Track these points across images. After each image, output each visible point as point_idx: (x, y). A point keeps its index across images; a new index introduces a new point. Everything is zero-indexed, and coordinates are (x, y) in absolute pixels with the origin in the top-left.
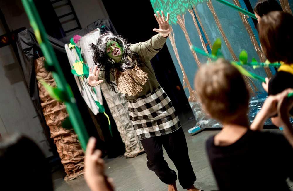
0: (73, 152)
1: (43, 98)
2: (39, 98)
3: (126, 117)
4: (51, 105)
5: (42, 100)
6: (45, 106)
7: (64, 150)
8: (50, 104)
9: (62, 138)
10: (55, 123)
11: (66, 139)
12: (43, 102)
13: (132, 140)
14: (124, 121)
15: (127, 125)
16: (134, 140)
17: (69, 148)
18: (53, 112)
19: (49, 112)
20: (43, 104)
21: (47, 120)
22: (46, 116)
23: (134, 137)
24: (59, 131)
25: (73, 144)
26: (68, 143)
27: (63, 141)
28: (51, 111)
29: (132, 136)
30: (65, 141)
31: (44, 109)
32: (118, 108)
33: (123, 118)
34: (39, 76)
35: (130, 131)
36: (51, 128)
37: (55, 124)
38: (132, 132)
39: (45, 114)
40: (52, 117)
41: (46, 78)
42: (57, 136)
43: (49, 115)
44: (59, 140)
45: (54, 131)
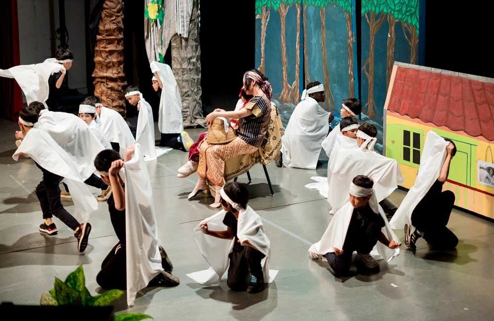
0: (113, 100)
1: (102, 30)
2: (98, 28)
3: (188, 84)
4: (108, 42)
5: (100, 32)
6: (101, 40)
7: (103, 95)
8: (107, 40)
9: (107, 81)
10: (105, 62)
11: (111, 84)
12: (100, 34)
13: (185, 110)
14: (184, 87)
15: (186, 93)
16: (187, 112)
17: (110, 95)
18: (107, 50)
19: (103, 47)
20: (99, 37)
21: (96, 56)
22: (97, 51)
23: (188, 108)
24: (106, 73)
25: (116, 93)
26: (112, 89)
27: (107, 84)
28: (105, 48)
29: (186, 106)
30: (109, 86)
31: (98, 42)
32: (183, 72)
33: (184, 84)
34: (106, 5)
35: (187, 100)
36: (98, 66)
37: (105, 64)
38: (188, 102)
39: (97, 48)
40: (104, 55)
41: (113, 10)
42: (102, 78)
43: (101, 52)
44: (102, 82)
45: (100, 70)
